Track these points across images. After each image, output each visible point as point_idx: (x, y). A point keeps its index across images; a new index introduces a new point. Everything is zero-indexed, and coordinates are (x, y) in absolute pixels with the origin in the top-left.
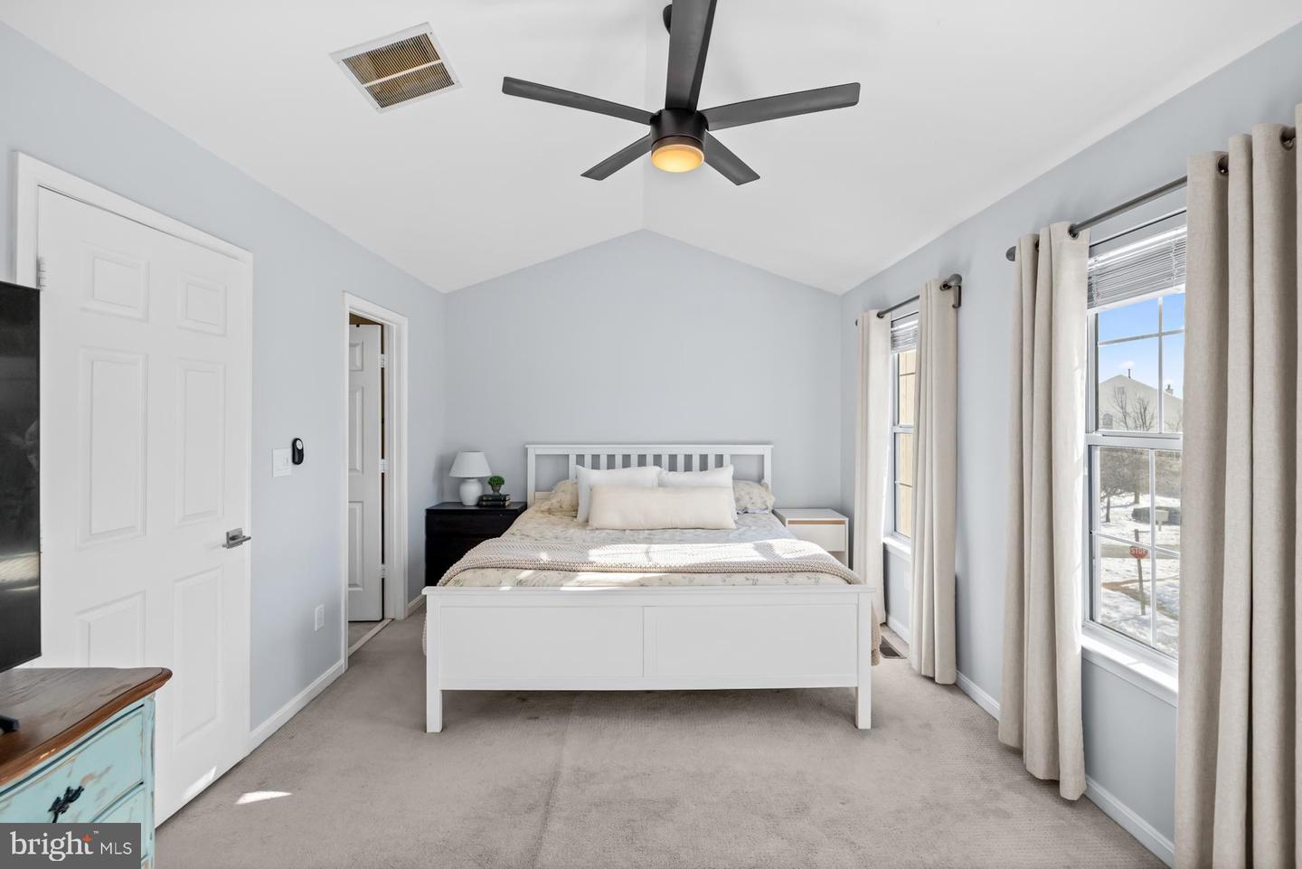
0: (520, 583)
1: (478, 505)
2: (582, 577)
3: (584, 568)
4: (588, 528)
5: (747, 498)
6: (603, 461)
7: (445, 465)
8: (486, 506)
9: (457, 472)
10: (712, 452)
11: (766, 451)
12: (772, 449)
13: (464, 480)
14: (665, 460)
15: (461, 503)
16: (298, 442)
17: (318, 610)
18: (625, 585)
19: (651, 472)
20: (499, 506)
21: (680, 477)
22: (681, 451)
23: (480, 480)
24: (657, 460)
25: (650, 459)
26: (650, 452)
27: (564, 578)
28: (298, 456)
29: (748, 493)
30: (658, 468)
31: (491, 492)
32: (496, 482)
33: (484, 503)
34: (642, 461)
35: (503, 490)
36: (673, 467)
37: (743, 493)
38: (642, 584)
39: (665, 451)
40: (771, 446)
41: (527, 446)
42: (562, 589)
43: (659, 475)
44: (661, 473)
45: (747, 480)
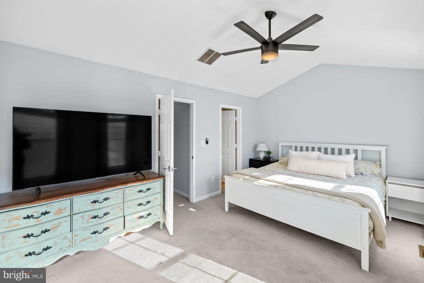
0: (245, 179)
1: (264, 159)
2: (260, 181)
3: (263, 179)
4: (286, 170)
5: (363, 168)
6: (299, 148)
7: (256, 147)
8: (265, 160)
9: (258, 149)
10: (344, 147)
11: (383, 149)
12: (386, 148)
13: (260, 151)
14: (323, 150)
15: (259, 158)
16: (207, 139)
17: (213, 177)
18: (270, 186)
19: (316, 153)
20: (269, 160)
21: (329, 156)
22: (329, 147)
23: (265, 152)
24: (319, 149)
25: (316, 149)
26: (316, 146)
27: (255, 180)
28: (207, 142)
29: (365, 167)
30: (319, 152)
31: (267, 156)
32: (269, 153)
33: (265, 159)
34: (313, 149)
35: (271, 155)
36: (326, 152)
37: (361, 166)
38: (276, 187)
39: (323, 146)
40: (386, 147)
41: (279, 142)
42: (254, 183)
43: (318, 155)
44: (319, 154)
45: (367, 161)
